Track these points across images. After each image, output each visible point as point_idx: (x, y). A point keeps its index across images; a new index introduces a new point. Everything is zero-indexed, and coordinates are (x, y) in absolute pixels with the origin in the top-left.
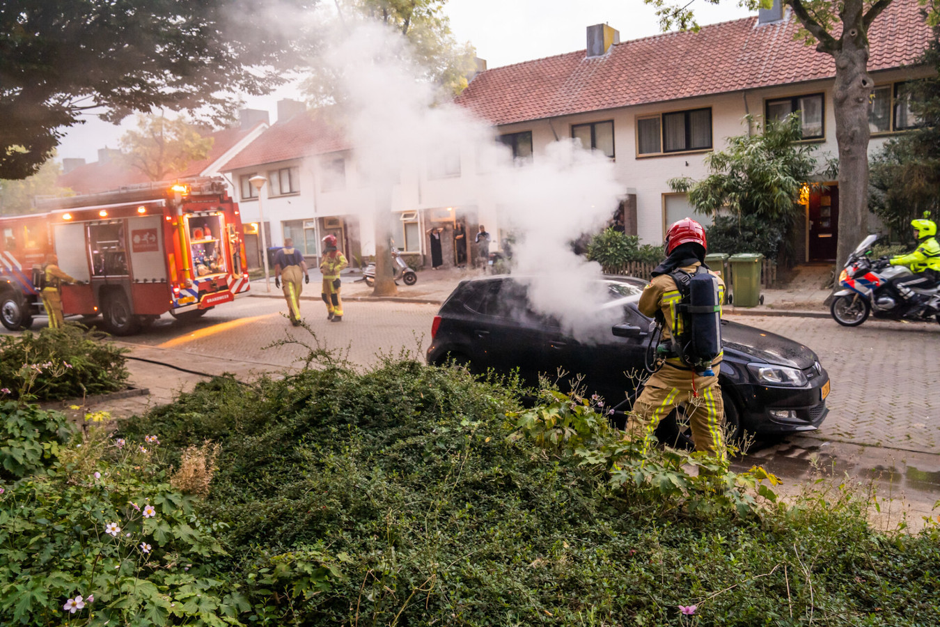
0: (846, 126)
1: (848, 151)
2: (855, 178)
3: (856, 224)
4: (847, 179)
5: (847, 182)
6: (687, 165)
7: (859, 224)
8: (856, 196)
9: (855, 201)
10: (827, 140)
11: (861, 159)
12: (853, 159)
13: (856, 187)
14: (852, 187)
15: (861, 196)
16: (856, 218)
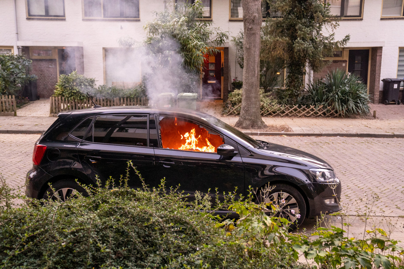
0: (250, 12)
1: (250, 29)
2: (254, 46)
3: (254, 75)
4: (249, 46)
5: (249, 48)
6: (121, 28)
7: (256, 75)
8: (255, 57)
9: (254, 61)
10: (213, 20)
11: (258, 34)
12: (254, 34)
13: (255, 52)
14: (252, 52)
15: (257, 58)
16: (255, 72)
